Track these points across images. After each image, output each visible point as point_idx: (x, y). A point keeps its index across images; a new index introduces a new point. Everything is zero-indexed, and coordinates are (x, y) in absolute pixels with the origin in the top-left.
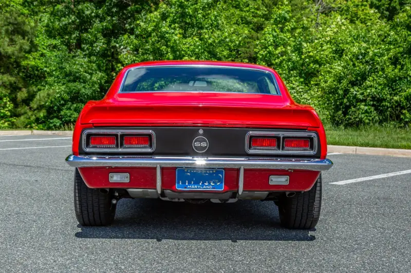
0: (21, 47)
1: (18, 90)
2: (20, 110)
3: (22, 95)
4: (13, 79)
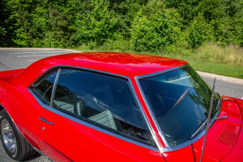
4: (63, 32)
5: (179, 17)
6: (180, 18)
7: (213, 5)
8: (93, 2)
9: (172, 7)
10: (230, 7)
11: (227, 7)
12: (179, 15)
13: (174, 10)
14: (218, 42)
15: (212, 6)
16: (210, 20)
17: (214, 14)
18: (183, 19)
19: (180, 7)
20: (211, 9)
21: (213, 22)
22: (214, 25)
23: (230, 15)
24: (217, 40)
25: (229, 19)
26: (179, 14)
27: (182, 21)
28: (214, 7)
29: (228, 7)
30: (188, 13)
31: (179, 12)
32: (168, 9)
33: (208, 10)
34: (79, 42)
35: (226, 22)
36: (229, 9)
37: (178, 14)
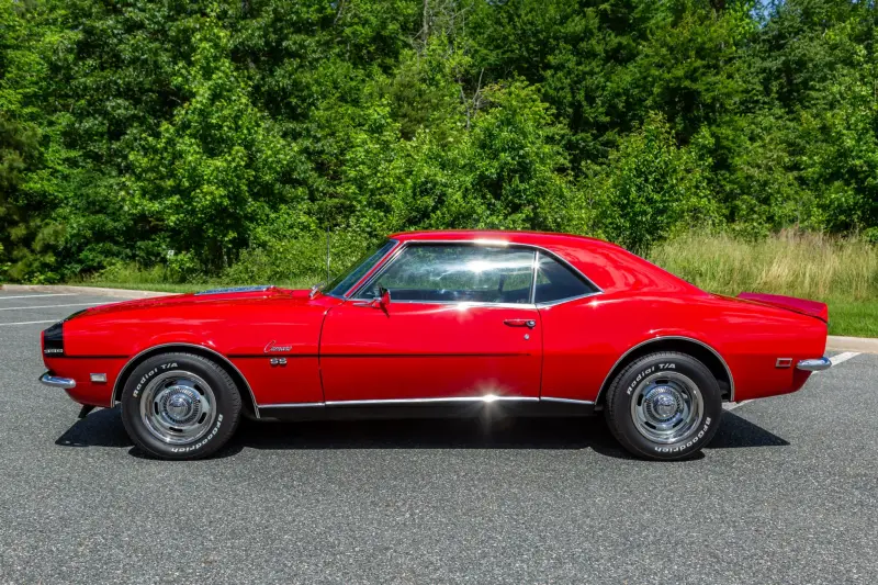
0: (10, 165)
1: (11, 226)
2: (16, 253)
3: (17, 232)
5: (549, 119)
6: (553, 124)
7: (703, 59)
8: (183, 71)
9: (510, 74)
10: (784, 63)
11: (767, 64)
12: (547, 109)
13: (520, 88)
14: (738, 227)
15: (699, 63)
16: (692, 127)
17: (707, 98)
18: (566, 131)
19: (549, 73)
20: (692, 75)
21: (705, 136)
22: (711, 152)
23: (786, 99)
24: (731, 218)
25: (781, 117)
26: (547, 105)
27: (563, 136)
28: (704, 66)
29: (774, 64)
30: (591, 100)
31: (545, 98)
32: (496, 87)
33: (678, 79)
34: (82, 256)
35: (768, 130)
36: (778, 70)
37: (541, 106)
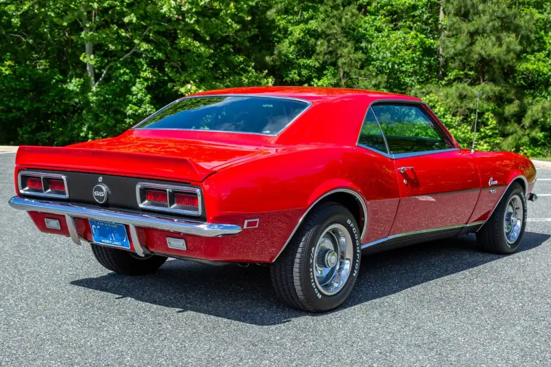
0: (508, 47)
1: (506, 103)
2: (509, 128)
3: (510, 109)
4: (497, 89)
